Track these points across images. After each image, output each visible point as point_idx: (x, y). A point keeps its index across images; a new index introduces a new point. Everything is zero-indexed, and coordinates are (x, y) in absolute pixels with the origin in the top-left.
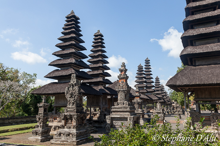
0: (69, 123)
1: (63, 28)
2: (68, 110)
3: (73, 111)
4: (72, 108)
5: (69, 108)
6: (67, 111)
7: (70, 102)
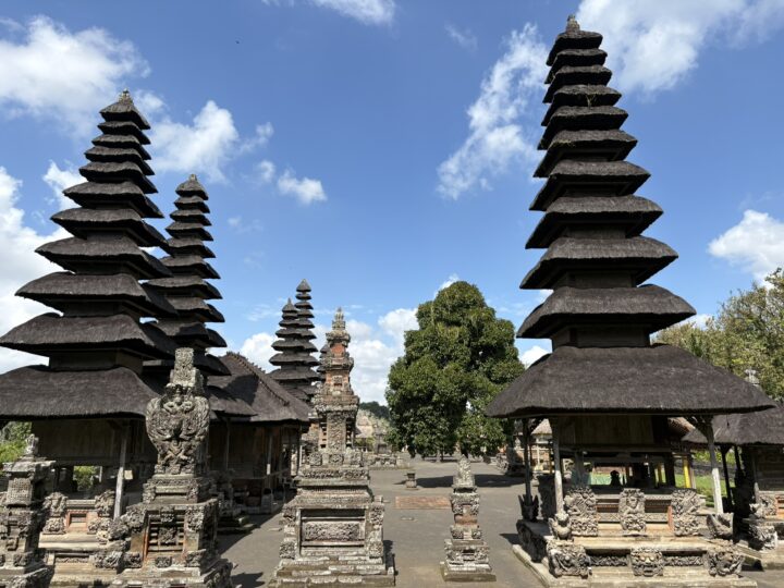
0: (163, 544)
1: (89, 156)
2: (161, 489)
3: (185, 494)
4: (179, 482)
5: (166, 483)
6: (157, 495)
7: (171, 458)
